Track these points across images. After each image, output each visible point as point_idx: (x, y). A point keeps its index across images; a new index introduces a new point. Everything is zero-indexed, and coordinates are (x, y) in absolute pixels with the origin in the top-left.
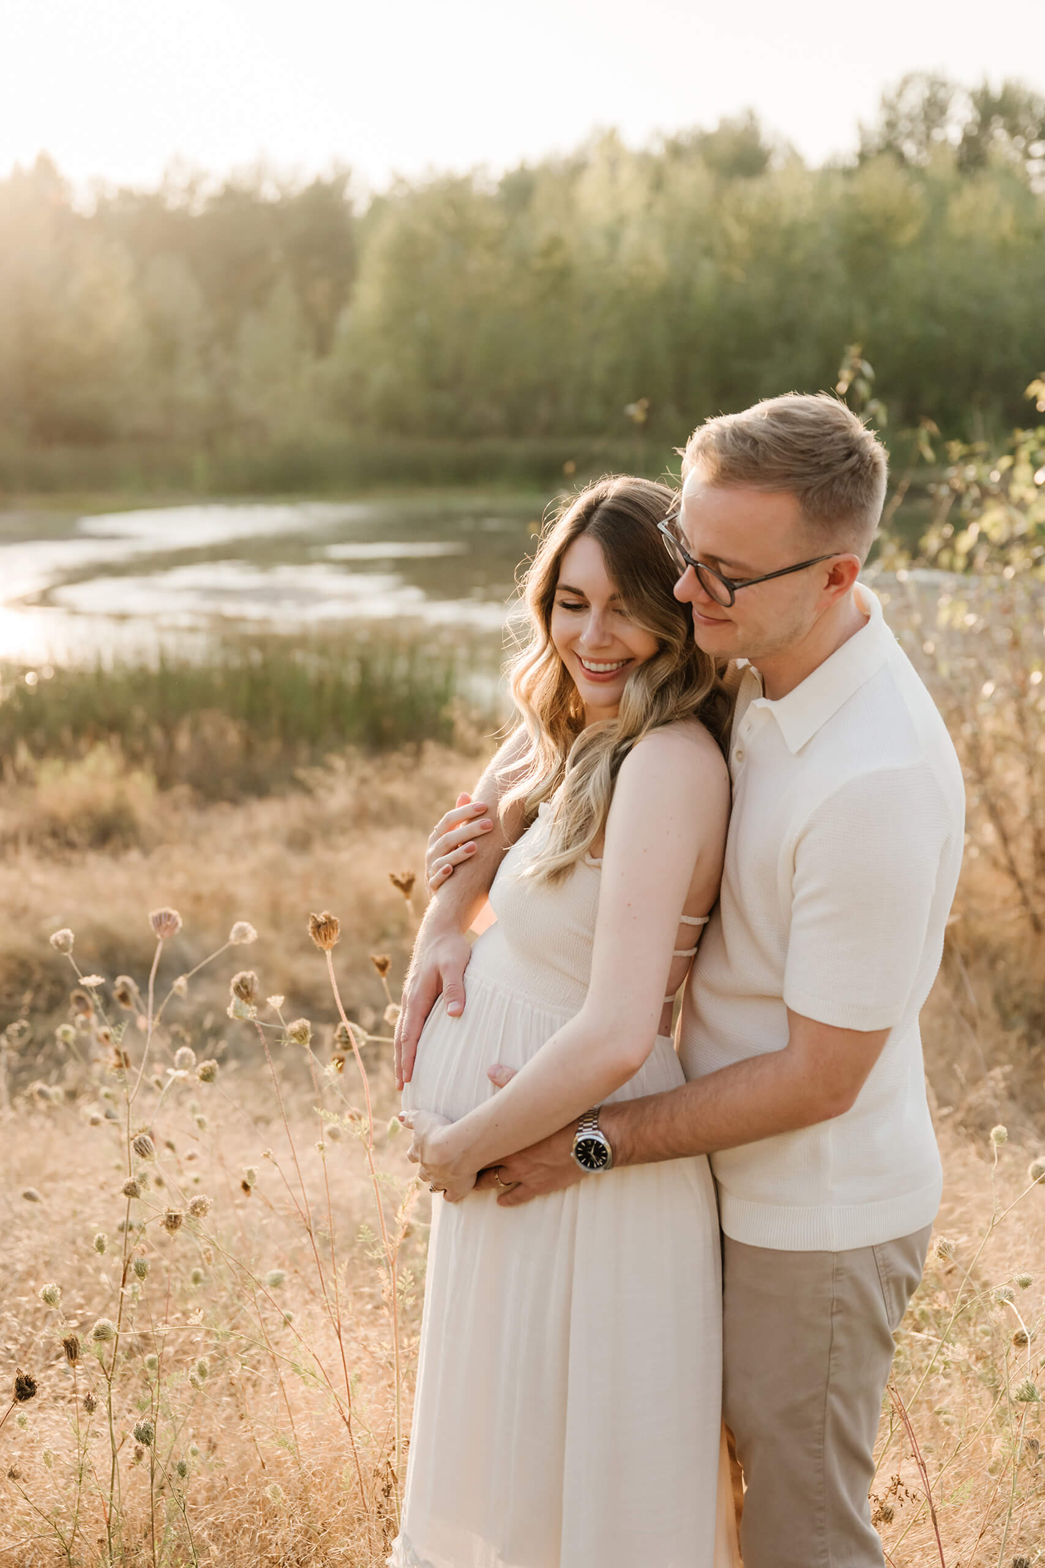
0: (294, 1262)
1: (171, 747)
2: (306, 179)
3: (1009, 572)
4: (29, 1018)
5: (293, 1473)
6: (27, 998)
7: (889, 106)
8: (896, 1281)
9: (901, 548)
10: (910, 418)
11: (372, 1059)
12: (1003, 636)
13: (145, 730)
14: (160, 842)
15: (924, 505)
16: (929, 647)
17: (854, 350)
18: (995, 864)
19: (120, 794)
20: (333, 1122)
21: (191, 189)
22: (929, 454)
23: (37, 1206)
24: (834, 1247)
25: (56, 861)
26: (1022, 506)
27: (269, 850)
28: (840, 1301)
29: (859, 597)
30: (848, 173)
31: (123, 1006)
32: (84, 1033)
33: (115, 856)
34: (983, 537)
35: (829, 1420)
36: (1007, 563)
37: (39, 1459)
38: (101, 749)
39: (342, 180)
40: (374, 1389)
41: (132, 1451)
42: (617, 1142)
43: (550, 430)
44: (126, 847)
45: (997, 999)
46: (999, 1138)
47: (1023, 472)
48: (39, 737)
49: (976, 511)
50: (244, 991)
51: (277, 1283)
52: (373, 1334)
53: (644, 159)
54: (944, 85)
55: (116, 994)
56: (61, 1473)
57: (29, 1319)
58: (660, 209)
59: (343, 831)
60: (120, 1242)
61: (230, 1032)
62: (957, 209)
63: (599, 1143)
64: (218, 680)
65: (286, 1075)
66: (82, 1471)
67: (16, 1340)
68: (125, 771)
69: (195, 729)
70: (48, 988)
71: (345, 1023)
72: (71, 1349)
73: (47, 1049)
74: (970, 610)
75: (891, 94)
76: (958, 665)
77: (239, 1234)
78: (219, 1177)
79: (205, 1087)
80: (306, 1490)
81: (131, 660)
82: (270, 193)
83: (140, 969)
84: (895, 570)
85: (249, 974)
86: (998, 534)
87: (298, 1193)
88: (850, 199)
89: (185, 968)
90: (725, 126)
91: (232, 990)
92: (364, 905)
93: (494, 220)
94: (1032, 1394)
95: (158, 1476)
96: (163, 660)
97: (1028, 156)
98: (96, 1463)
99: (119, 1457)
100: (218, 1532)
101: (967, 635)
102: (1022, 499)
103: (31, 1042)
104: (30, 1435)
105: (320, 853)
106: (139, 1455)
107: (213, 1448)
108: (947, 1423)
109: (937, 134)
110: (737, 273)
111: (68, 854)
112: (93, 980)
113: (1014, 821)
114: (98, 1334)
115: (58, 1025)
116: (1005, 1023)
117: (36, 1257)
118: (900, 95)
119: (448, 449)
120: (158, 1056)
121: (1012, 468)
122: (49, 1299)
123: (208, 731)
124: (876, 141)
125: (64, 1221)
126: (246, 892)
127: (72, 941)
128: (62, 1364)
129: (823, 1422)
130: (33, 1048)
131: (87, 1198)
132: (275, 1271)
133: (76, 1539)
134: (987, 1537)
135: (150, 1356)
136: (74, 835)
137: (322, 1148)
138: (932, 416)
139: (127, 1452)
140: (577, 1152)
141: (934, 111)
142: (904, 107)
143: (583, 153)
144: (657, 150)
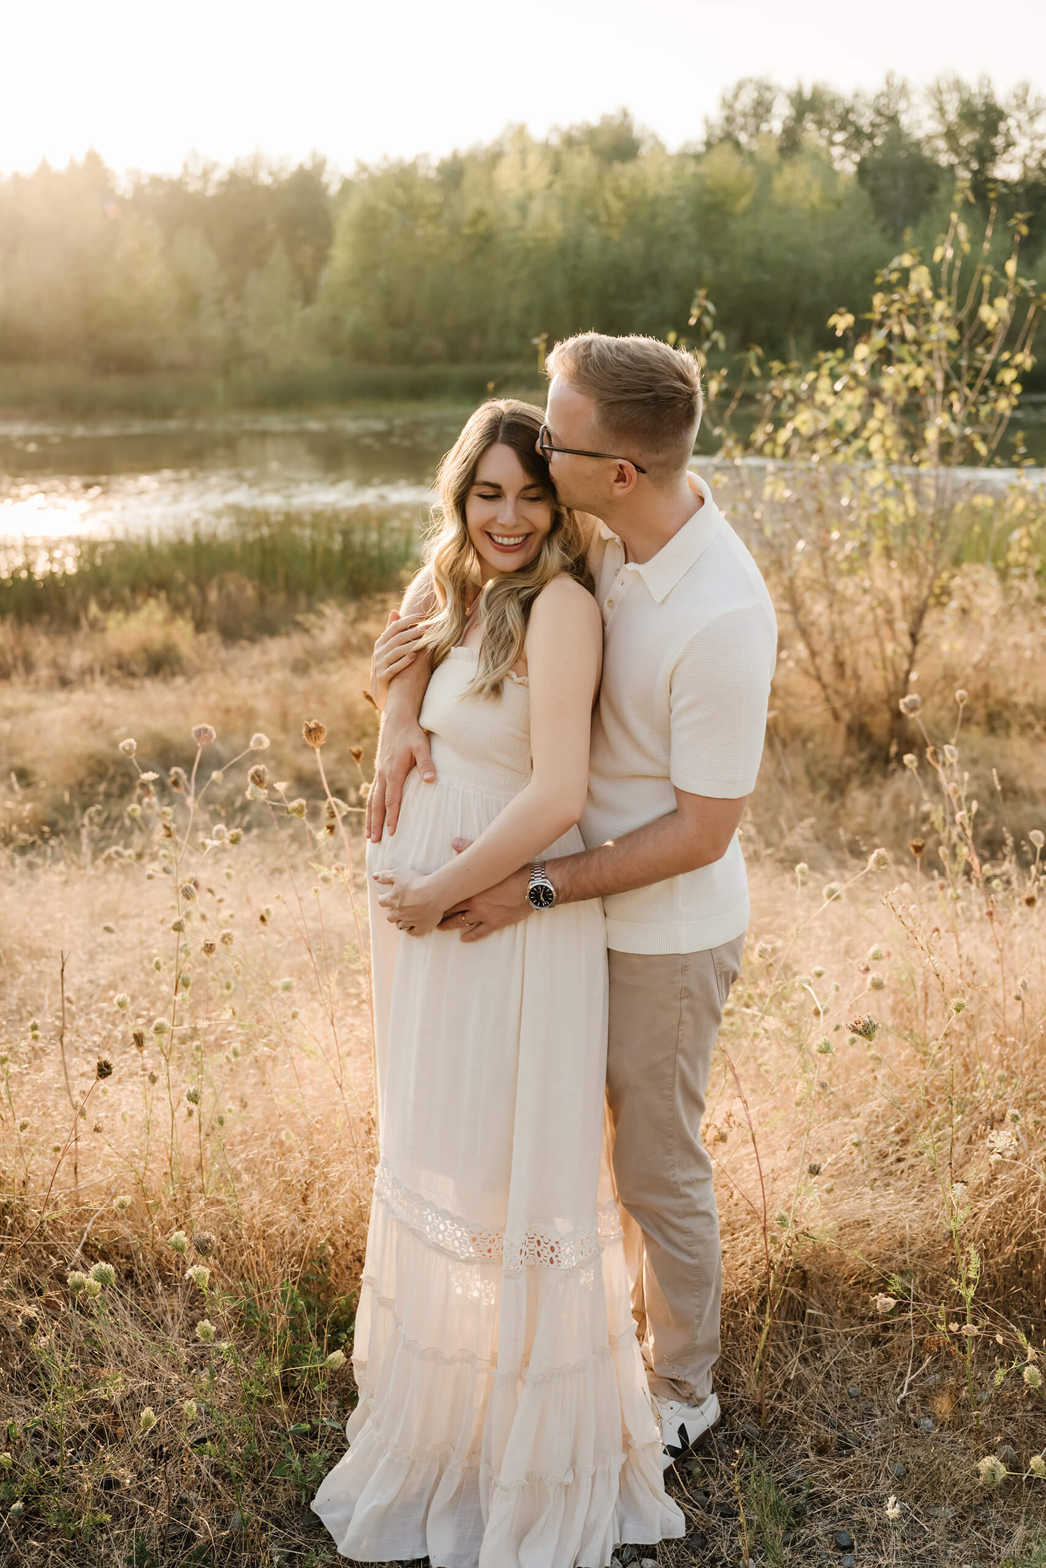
0: (300, 972)
1: (205, 601)
2: (292, 167)
3: (815, 458)
4: (103, 804)
5: (302, 1122)
6: (102, 788)
7: (728, 105)
8: (726, 974)
9: (737, 441)
10: (744, 344)
11: (354, 823)
12: (810, 506)
13: (184, 587)
14: (199, 671)
15: (753, 409)
16: (757, 515)
17: (701, 293)
18: (806, 672)
19: (168, 636)
20: (324, 871)
21: (205, 174)
22: (756, 371)
23: (113, 937)
24: (683, 951)
25: (123, 687)
26: (824, 408)
27: (280, 675)
28: (686, 989)
29: (690, 480)
30: (697, 158)
31: (175, 790)
32: (149, 811)
33: (165, 681)
34: (796, 432)
35: (678, 1073)
36: (814, 451)
37: (119, 1118)
38: (152, 602)
39: (320, 166)
40: (359, 1061)
41: (185, 1110)
42: (560, 887)
43: (479, 357)
44: (174, 675)
45: (808, 770)
46: (802, 872)
47: (824, 383)
48: (107, 594)
49: (790, 414)
50: (258, 779)
51: (287, 988)
52: (357, 1022)
53: (546, 146)
54: (768, 88)
55: (169, 781)
56: (136, 1126)
57: (111, 1019)
58: (558, 187)
59: (333, 660)
60: (173, 963)
61: (254, 809)
62: (778, 184)
63: (547, 888)
64: (237, 549)
65: (294, 838)
66: (148, 1126)
67: (99, 1034)
68: (169, 620)
69: (221, 586)
70: (119, 780)
71: (332, 799)
72: (139, 1040)
73: (118, 824)
74: (787, 487)
75: (729, 96)
76: (778, 528)
77: (262, 955)
78: (247, 914)
79: (235, 849)
80: (311, 1134)
81: (171, 536)
82: (265, 179)
83: (187, 763)
84: (733, 459)
85: (261, 767)
86: (806, 430)
87: (300, 923)
88: (698, 177)
89: (219, 764)
90: (606, 121)
91: (249, 779)
92: (350, 713)
93: (434, 197)
94: (828, 1048)
95: (204, 1129)
96: (197, 537)
97: (832, 143)
98: (161, 1120)
99: (176, 1115)
100: (250, 1166)
101: (784, 505)
102: (823, 403)
103: (107, 819)
104: (112, 1101)
105: (317, 676)
106: (190, 1113)
107: (244, 1105)
108: (767, 1071)
109: (764, 127)
110: (615, 234)
111: (130, 681)
112: (150, 776)
113: (819, 642)
114: (156, 1029)
115: (128, 805)
116: (814, 787)
117: (115, 974)
118: (736, 96)
119: (404, 373)
120: (201, 826)
121: (816, 379)
122: (121, 1004)
123: (232, 587)
124: (718, 132)
125: (133, 949)
126: (263, 705)
127: (135, 747)
128: (134, 1050)
129: (674, 1075)
130: (110, 824)
131: (150, 930)
132: (287, 979)
133: (148, 1173)
134: (793, 1150)
135: (197, 1043)
136: (135, 668)
137: (316, 891)
138: (760, 343)
139: (182, 1111)
140: (531, 895)
141: (762, 109)
142: (739, 106)
143: (499, 144)
144: (555, 141)
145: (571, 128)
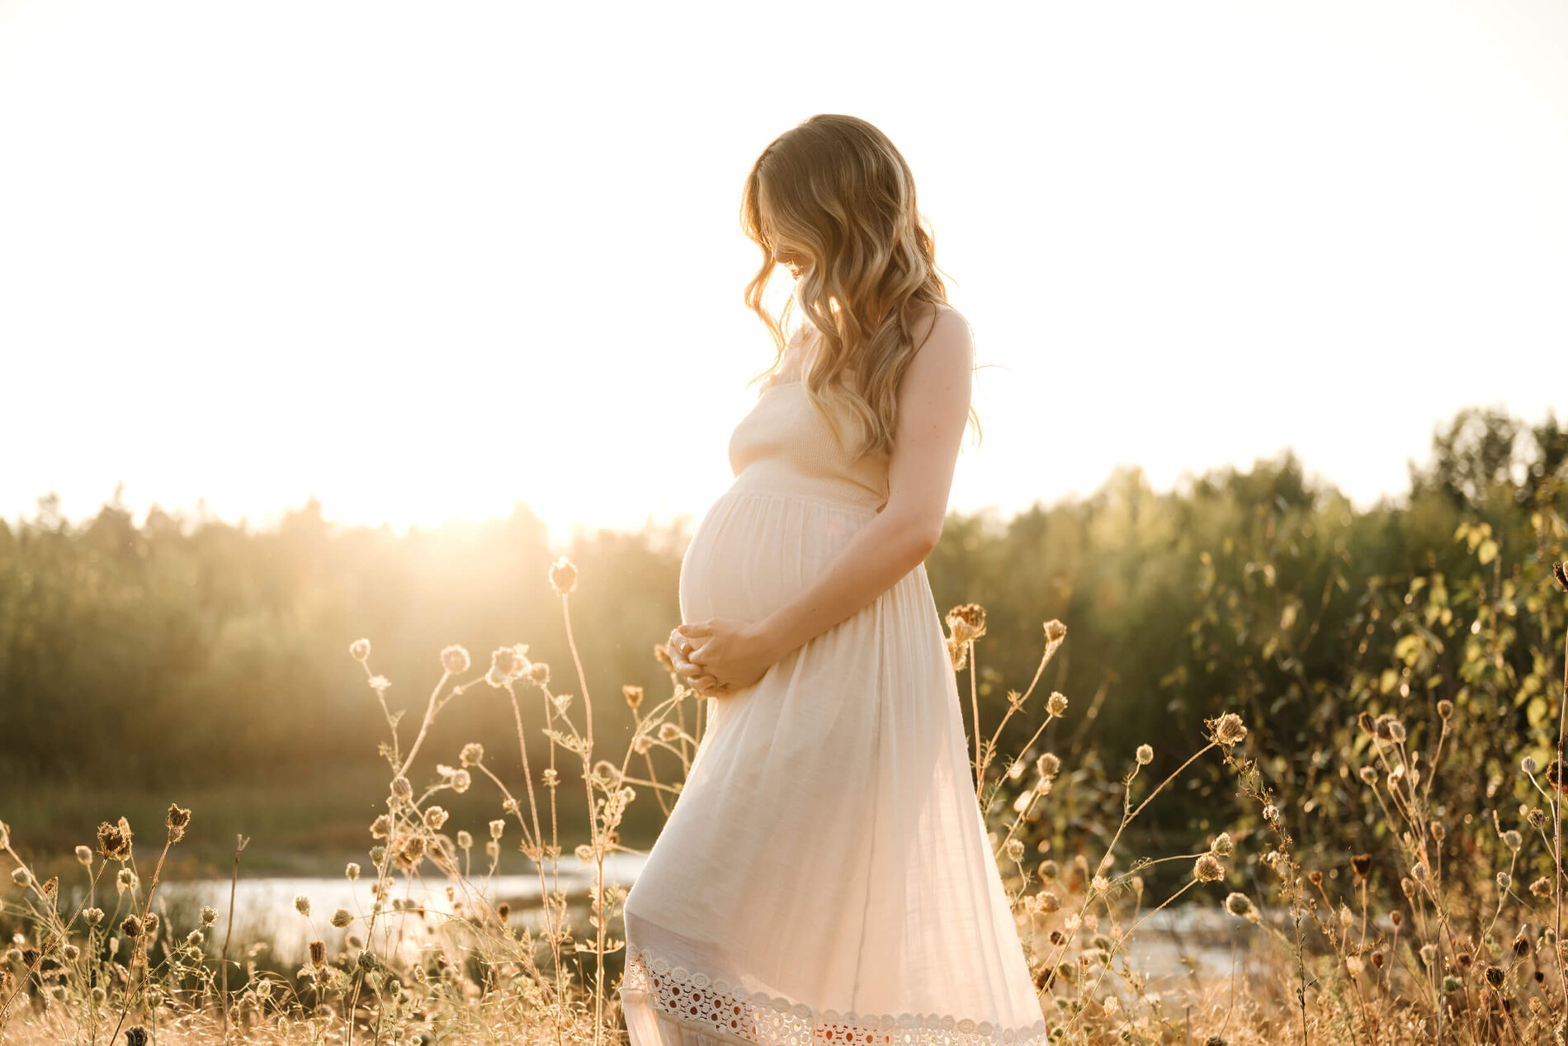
7: (1443, 445)
53: (1173, 498)
54: (1504, 422)
75: (1445, 432)
90: (1262, 471)
109: (1500, 476)
118: (1455, 433)
124: (1430, 481)
141: (1496, 449)
142: (1459, 447)
143: (1102, 497)
144: (1186, 491)
145: (1209, 475)
